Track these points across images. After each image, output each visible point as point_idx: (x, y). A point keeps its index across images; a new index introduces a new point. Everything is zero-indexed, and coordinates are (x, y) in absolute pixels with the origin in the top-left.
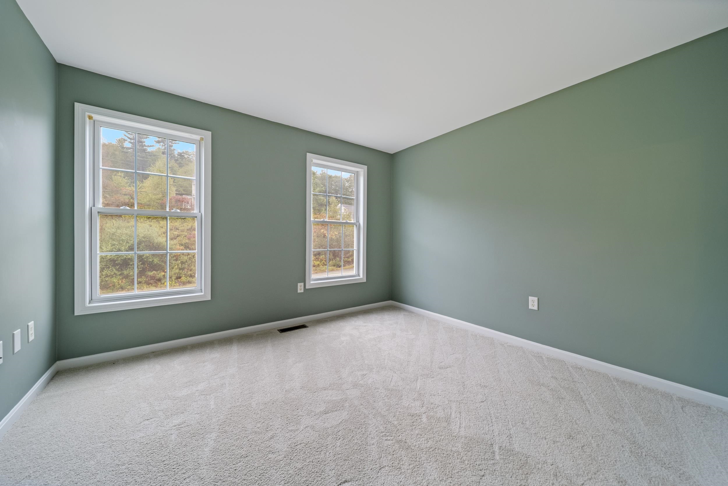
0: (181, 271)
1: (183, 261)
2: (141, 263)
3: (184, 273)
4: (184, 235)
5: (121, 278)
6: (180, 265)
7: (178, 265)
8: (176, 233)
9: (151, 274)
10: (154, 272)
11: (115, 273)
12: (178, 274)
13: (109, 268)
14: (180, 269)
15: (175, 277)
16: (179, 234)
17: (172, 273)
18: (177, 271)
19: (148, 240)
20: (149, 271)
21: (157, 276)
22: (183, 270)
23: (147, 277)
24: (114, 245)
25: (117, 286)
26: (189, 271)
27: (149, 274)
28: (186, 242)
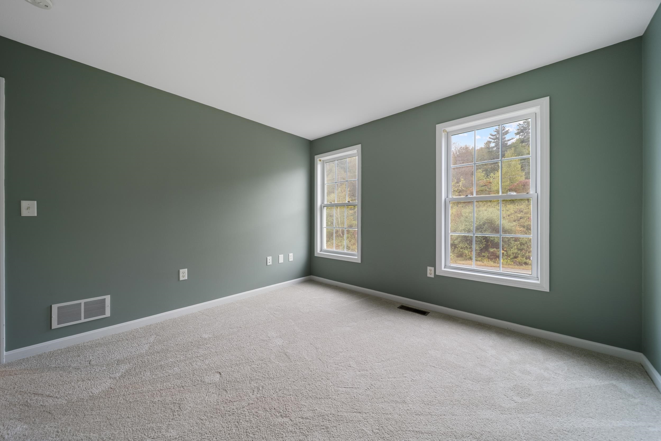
0: (519, 252)
1: (522, 242)
2: (484, 240)
3: (522, 253)
4: (527, 217)
5: (470, 250)
6: (519, 245)
7: (517, 245)
8: (519, 215)
9: (492, 250)
10: (495, 249)
11: (466, 247)
12: (516, 254)
13: (463, 242)
14: (519, 250)
15: (513, 256)
16: (522, 216)
17: (510, 252)
18: (516, 251)
19: (490, 221)
20: (491, 247)
21: (497, 253)
22: (521, 250)
23: (489, 252)
24: (467, 225)
25: (468, 256)
26: (527, 252)
27: (491, 250)
28: (528, 224)
